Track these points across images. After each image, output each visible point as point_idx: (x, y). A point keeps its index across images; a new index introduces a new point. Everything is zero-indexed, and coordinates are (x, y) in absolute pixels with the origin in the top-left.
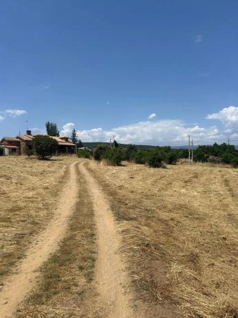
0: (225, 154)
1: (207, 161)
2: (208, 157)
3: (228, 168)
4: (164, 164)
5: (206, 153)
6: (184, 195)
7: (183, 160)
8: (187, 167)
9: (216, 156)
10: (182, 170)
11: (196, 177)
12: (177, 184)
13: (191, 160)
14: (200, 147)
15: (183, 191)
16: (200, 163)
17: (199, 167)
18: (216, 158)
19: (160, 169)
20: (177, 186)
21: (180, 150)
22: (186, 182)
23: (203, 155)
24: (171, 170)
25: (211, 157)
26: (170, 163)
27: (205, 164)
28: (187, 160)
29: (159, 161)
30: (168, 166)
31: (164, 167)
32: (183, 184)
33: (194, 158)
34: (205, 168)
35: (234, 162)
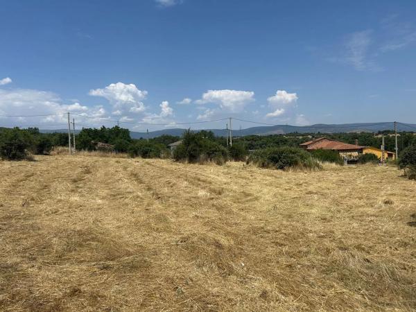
0: (118, 140)
1: (95, 150)
2: (96, 144)
3: (124, 158)
4: (30, 155)
5: (93, 139)
6: (80, 206)
7: (60, 148)
8: (68, 158)
9: (106, 142)
10: (62, 163)
11: (88, 172)
12: (60, 187)
13: (74, 149)
14: (85, 130)
15: (75, 198)
16: (86, 153)
17: (85, 158)
18: (106, 146)
19: (23, 163)
20: (61, 190)
21: (54, 134)
22: (75, 181)
23: (89, 141)
24: (42, 164)
25: (100, 144)
26: (40, 152)
27: (93, 153)
28: (66, 148)
29: (21, 148)
30: (37, 157)
31: (31, 159)
32: (71, 186)
33: (76, 146)
34: (95, 158)
35: (131, 149)
